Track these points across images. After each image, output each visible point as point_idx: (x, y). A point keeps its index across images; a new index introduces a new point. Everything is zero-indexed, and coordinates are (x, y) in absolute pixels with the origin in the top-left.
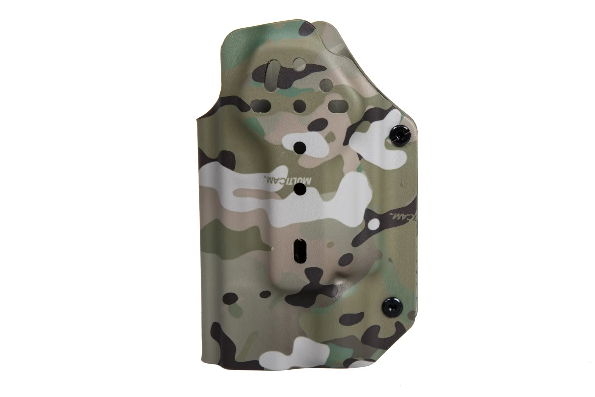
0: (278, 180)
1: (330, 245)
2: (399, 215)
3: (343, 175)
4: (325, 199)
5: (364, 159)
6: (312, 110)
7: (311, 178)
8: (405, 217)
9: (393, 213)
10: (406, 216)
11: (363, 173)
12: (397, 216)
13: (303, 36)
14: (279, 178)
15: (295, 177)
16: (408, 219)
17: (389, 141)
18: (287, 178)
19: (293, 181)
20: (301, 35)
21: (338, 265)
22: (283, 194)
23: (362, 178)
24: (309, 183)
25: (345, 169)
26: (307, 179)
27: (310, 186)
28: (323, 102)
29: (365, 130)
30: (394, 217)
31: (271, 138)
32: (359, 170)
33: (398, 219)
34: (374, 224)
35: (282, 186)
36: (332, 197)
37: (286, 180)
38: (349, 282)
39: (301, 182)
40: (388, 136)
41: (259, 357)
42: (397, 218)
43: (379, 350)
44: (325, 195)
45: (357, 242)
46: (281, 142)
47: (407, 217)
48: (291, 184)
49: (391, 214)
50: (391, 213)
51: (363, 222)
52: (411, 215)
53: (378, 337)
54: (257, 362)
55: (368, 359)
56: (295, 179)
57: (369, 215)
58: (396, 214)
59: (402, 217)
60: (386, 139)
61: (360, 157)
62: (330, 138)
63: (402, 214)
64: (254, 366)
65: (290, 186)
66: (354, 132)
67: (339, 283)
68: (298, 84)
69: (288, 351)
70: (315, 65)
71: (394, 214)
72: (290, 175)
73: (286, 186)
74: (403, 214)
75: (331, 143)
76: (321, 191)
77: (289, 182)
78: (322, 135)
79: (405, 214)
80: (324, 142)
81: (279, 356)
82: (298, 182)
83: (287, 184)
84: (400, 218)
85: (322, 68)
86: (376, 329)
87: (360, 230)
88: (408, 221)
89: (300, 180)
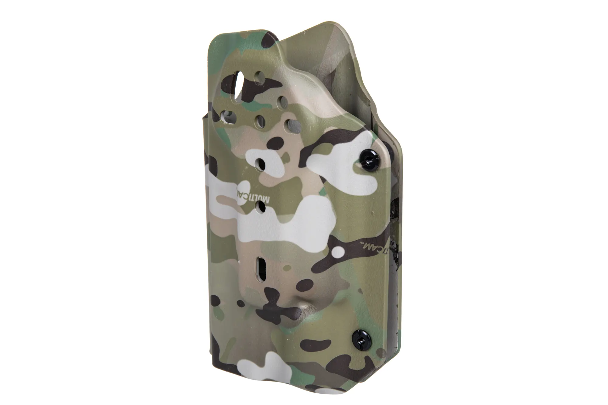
0: (242, 194)
1: (287, 268)
2: (369, 244)
3: (301, 198)
4: (282, 221)
5: (328, 182)
6: (271, 127)
7: (269, 198)
8: (375, 249)
9: (363, 242)
10: (376, 247)
11: (327, 197)
12: (368, 246)
13: (265, 48)
14: (243, 193)
15: (257, 194)
16: (377, 251)
17: (360, 165)
18: (250, 194)
19: (255, 197)
20: (263, 47)
21: (296, 289)
22: (246, 209)
23: (325, 202)
24: (268, 202)
25: (303, 191)
26: (266, 197)
27: (268, 205)
28: (279, 120)
29: (327, 152)
30: (365, 246)
31: (236, 151)
32: (322, 193)
33: (369, 249)
34: (338, 252)
35: (246, 201)
36: (289, 220)
37: (249, 196)
38: (313, 308)
39: (261, 200)
40: (358, 160)
41: (237, 362)
42: (367, 247)
43: (350, 382)
44: (282, 216)
45: (318, 268)
46: (244, 156)
47: (377, 249)
48: (252, 200)
49: (361, 243)
50: (361, 241)
51: (326, 248)
52: (381, 247)
53: (349, 367)
54: (235, 367)
55: (338, 387)
56: (256, 195)
57: (333, 242)
58: (366, 244)
59: (372, 248)
60: (355, 162)
61: (323, 180)
62: (285, 159)
63: (372, 245)
64: (233, 369)
65: (252, 202)
66: (310, 155)
67: (303, 306)
68: (258, 98)
69: (261, 363)
70: (273, 80)
71: (365, 243)
72: (253, 191)
73: (248, 202)
74: (374, 245)
75: (286, 164)
76: (279, 212)
77: (251, 198)
78: (279, 154)
79: (375, 245)
80: (280, 161)
81: (253, 366)
82: (259, 200)
83: (249, 199)
84: (370, 248)
85: (278, 84)
86: (346, 359)
87: (323, 257)
88: (377, 253)
89: (260, 198)
